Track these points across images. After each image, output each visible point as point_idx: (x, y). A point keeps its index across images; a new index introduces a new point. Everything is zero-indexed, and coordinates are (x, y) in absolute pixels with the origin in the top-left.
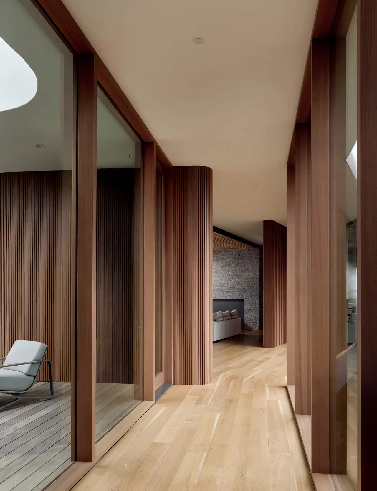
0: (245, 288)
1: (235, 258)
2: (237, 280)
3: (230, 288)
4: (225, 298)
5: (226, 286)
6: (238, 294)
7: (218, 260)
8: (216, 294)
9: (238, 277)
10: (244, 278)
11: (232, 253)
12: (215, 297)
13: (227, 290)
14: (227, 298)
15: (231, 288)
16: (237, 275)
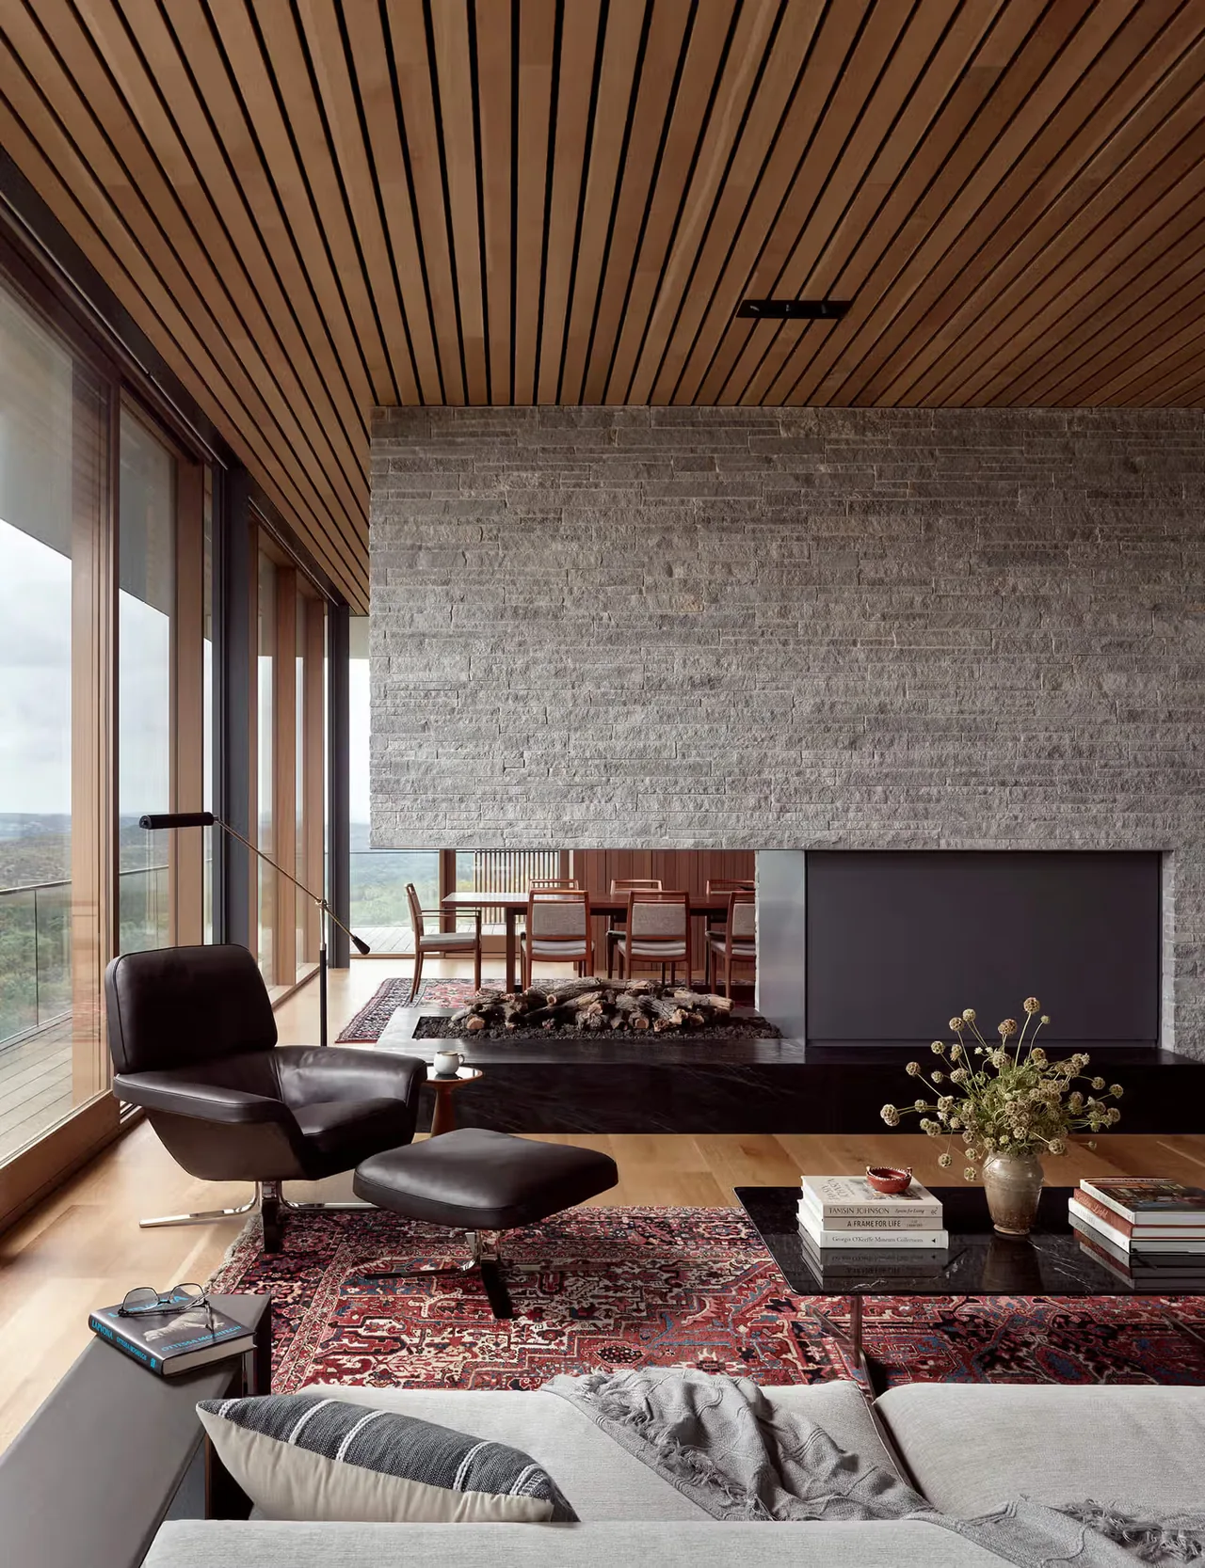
0: (1190, 756)
1: (1097, 494)
2: (1112, 682)
3: (1050, 755)
4: (1003, 845)
5: (1016, 739)
6: (1119, 805)
7: (935, 505)
8: (920, 806)
9: (1123, 658)
10: (1175, 669)
11: (1066, 448)
12: (906, 834)
13: (1022, 770)
14: (1025, 845)
15: (1055, 752)
16: (1120, 645)
